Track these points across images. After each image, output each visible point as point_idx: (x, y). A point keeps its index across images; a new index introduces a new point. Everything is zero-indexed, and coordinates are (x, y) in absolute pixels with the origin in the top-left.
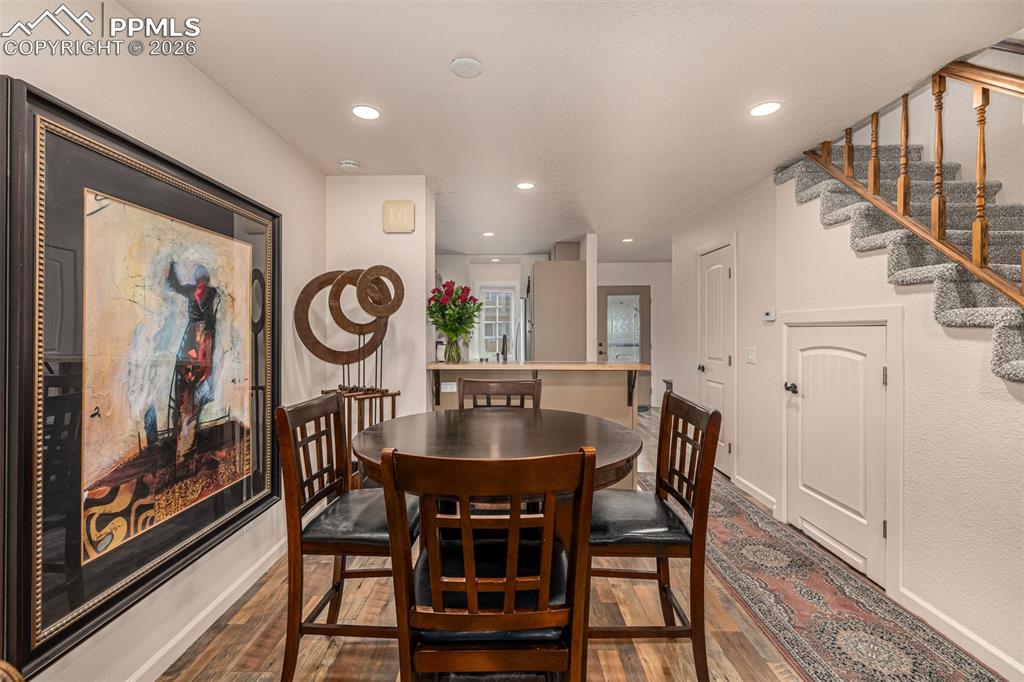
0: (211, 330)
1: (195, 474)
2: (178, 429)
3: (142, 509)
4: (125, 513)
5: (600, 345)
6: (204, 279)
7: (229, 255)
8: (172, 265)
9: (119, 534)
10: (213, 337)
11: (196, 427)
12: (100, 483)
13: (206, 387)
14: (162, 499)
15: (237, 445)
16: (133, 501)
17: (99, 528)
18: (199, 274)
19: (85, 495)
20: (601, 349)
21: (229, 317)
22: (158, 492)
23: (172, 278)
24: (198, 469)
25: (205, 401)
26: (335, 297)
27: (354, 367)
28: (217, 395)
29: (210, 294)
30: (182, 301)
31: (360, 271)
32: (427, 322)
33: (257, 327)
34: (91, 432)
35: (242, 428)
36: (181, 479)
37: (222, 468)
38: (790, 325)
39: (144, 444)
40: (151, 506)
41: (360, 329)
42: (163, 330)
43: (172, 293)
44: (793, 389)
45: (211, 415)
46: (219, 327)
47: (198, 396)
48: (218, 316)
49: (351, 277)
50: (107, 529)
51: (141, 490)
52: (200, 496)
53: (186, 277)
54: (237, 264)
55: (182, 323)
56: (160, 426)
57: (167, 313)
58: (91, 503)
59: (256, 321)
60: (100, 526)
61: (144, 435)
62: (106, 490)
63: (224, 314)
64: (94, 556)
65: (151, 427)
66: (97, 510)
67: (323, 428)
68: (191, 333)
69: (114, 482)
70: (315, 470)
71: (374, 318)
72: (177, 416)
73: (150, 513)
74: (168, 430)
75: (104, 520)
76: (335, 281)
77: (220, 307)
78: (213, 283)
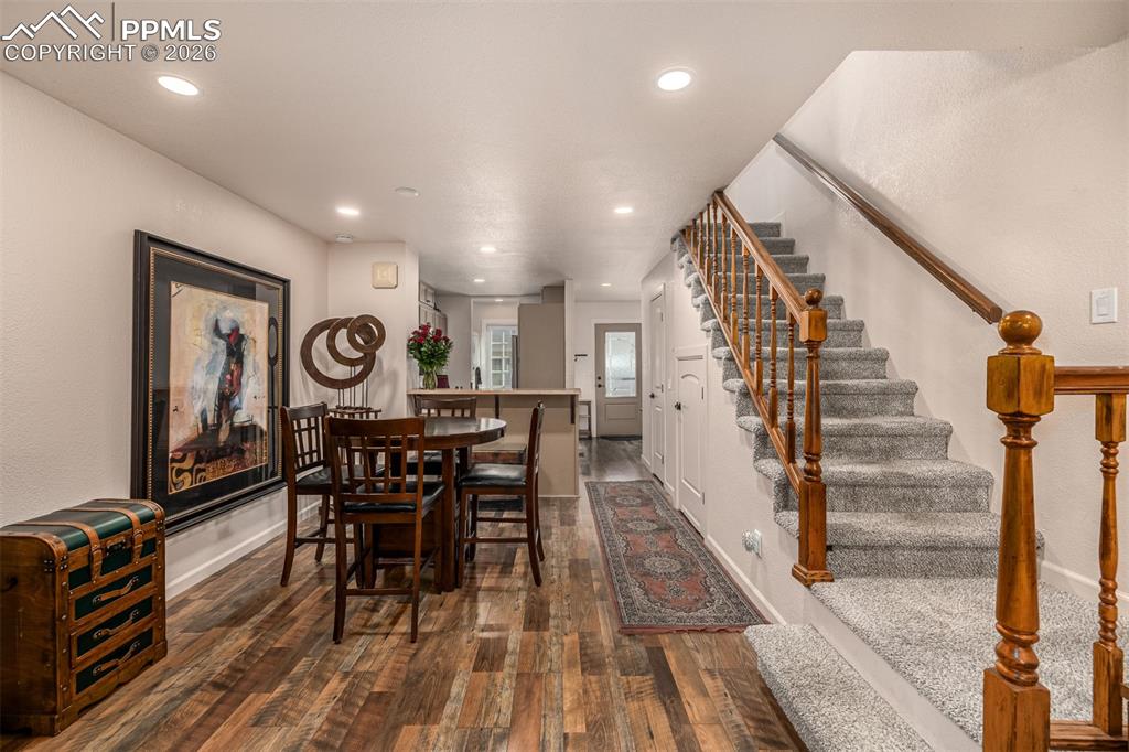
0: (240, 362)
1: (230, 455)
2: (219, 425)
3: (199, 470)
4: (190, 471)
5: (599, 378)
6: (236, 330)
7: (251, 312)
8: (217, 321)
9: (187, 483)
10: (242, 367)
11: (232, 424)
12: (177, 450)
13: (237, 400)
14: (210, 467)
15: (258, 442)
16: (194, 464)
17: (178, 476)
18: (234, 326)
19: (170, 455)
20: (599, 382)
21: (252, 354)
22: (208, 462)
23: (217, 330)
24: (232, 452)
25: (237, 408)
26: (331, 338)
27: (347, 391)
28: (244, 405)
29: (241, 338)
30: (222, 344)
31: (351, 319)
32: (408, 357)
33: (272, 361)
34: (174, 419)
35: (261, 431)
36: (223, 457)
37: (247, 455)
38: (679, 360)
39: (201, 431)
40: (204, 470)
41: (352, 363)
42: (211, 362)
43: (217, 339)
44: (679, 407)
45: (241, 418)
46: (245, 360)
47: (232, 405)
48: (245, 353)
49: (344, 323)
50: (181, 478)
51: (198, 460)
52: (233, 471)
53: (225, 329)
54: (258, 318)
55: (223, 358)
56: (210, 421)
57: (213, 351)
58: (173, 460)
59: (272, 356)
60: (178, 475)
61: (200, 425)
62: (180, 454)
63: (249, 351)
64: (174, 491)
65: (204, 421)
66: (176, 465)
67: (313, 425)
68: (228, 364)
69: (185, 449)
70: (306, 450)
71: (362, 355)
72: (219, 417)
73: (203, 474)
74: (214, 425)
75: (180, 472)
76: (331, 326)
77: (246, 347)
78: (242, 332)
